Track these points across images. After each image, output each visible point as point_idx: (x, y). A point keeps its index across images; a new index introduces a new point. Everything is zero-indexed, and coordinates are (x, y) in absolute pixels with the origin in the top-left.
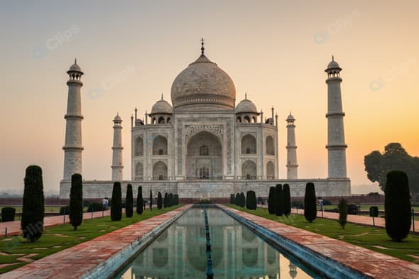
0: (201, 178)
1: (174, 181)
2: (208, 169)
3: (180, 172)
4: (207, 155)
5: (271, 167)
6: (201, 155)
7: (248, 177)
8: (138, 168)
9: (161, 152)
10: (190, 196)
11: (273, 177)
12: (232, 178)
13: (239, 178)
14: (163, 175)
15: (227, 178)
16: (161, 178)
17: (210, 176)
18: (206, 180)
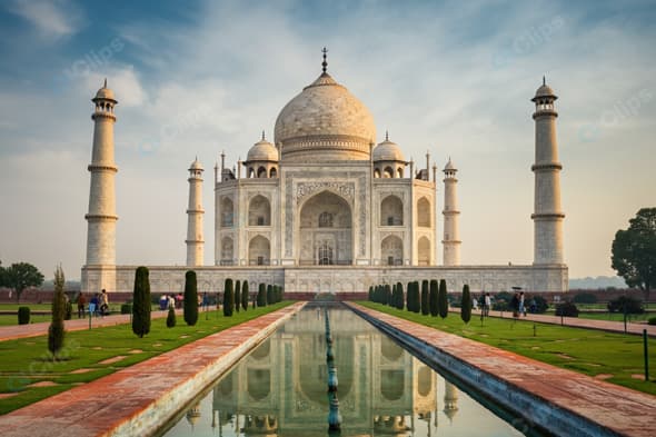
0: (320, 263)
1: (279, 267)
2: (331, 249)
3: (289, 252)
4: (331, 226)
5: (425, 245)
6: (320, 226)
7: (391, 261)
8: (227, 245)
9: (261, 222)
10: (303, 289)
11: (428, 262)
12: (367, 263)
13: (377, 263)
14: (264, 255)
15: (360, 263)
16: (260, 262)
17: (334, 259)
18: (329, 266)
